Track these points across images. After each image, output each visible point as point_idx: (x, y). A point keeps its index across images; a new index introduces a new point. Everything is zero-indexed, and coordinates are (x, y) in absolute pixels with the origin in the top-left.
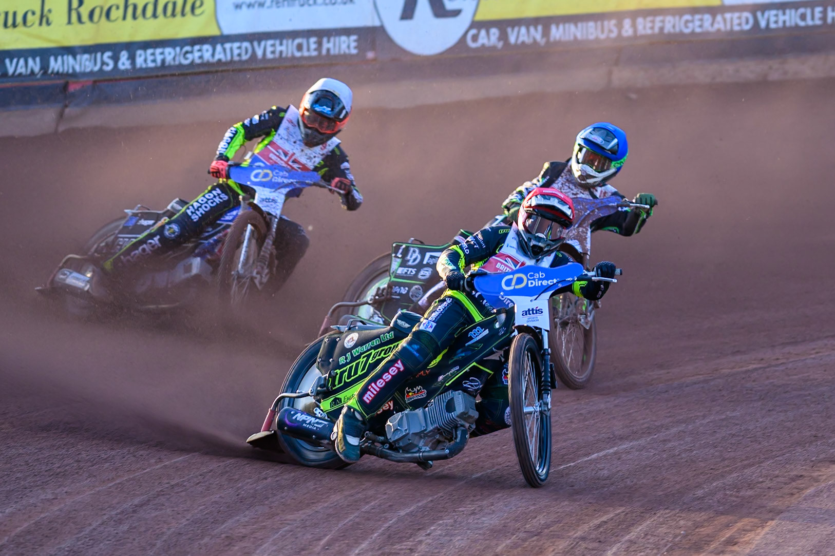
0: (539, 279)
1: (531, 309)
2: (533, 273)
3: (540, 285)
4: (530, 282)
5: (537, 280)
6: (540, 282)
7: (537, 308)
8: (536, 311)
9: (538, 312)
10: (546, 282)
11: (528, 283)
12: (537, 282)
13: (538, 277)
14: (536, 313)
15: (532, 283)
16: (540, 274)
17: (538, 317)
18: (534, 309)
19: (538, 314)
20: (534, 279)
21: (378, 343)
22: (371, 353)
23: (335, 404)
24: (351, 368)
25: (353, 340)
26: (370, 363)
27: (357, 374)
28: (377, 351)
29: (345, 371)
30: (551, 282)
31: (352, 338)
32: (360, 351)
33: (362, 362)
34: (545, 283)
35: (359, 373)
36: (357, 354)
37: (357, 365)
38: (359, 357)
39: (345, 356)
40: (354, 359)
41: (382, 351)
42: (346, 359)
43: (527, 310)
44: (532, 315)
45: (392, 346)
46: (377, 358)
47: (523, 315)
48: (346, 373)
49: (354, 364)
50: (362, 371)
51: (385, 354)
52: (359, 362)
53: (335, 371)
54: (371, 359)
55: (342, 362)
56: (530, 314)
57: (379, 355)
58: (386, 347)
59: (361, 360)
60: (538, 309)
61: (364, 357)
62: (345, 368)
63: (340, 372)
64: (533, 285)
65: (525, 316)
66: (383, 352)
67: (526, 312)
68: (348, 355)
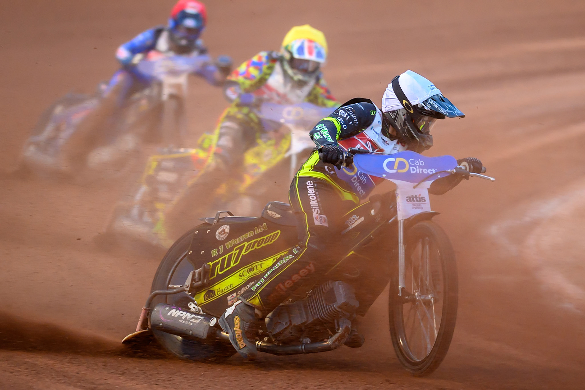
0: (420, 167)
1: (414, 196)
2: (413, 160)
3: (421, 172)
4: (411, 168)
5: (417, 167)
6: (421, 170)
7: (420, 195)
8: (419, 198)
9: (421, 200)
10: (427, 171)
11: (409, 169)
12: (418, 169)
13: (418, 164)
14: (420, 201)
15: (413, 170)
16: (420, 162)
17: (422, 205)
18: (418, 196)
19: (422, 202)
20: (415, 166)
21: (251, 235)
22: (245, 244)
23: (209, 297)
24: (224, 260)
25: (225, 233)
26: (243, 255)
27: (230, 266)
28: (250, 243)
29: (218, 263)
30: (430, 172)
31: (224, 230)
32: (233, 243)
33: (235, 254)
34: (425, 171)
35: (232, 265)
36: (230, 246)
37: (230, 257)
38: (231, 249)
39: (218, 249)
40: (226, 251)
41: (255, 242)
42: (219, 251)
43: (411, 196)
44: (416, 202)
45: (265, 237)
46: (250, 250)
47: (407, 200)
48: (219, 266)
49: (227, 256)
50: (234, 263)
51: (258, 246)
52: (232, 254)
53: (208, 264)
54: (244, 251)
55: (215, 255)
56: (414, 201)
57: (253, 247)
58: (259, 239)
59: (234, 252)
60: (421, 197)
61: (236, 250)
62: (217, 261)
63: (213, 264)
64: (415, 172)
65: (410, 202)
66: (256, 244)
67: (410, 198)
68: (221, 248)
